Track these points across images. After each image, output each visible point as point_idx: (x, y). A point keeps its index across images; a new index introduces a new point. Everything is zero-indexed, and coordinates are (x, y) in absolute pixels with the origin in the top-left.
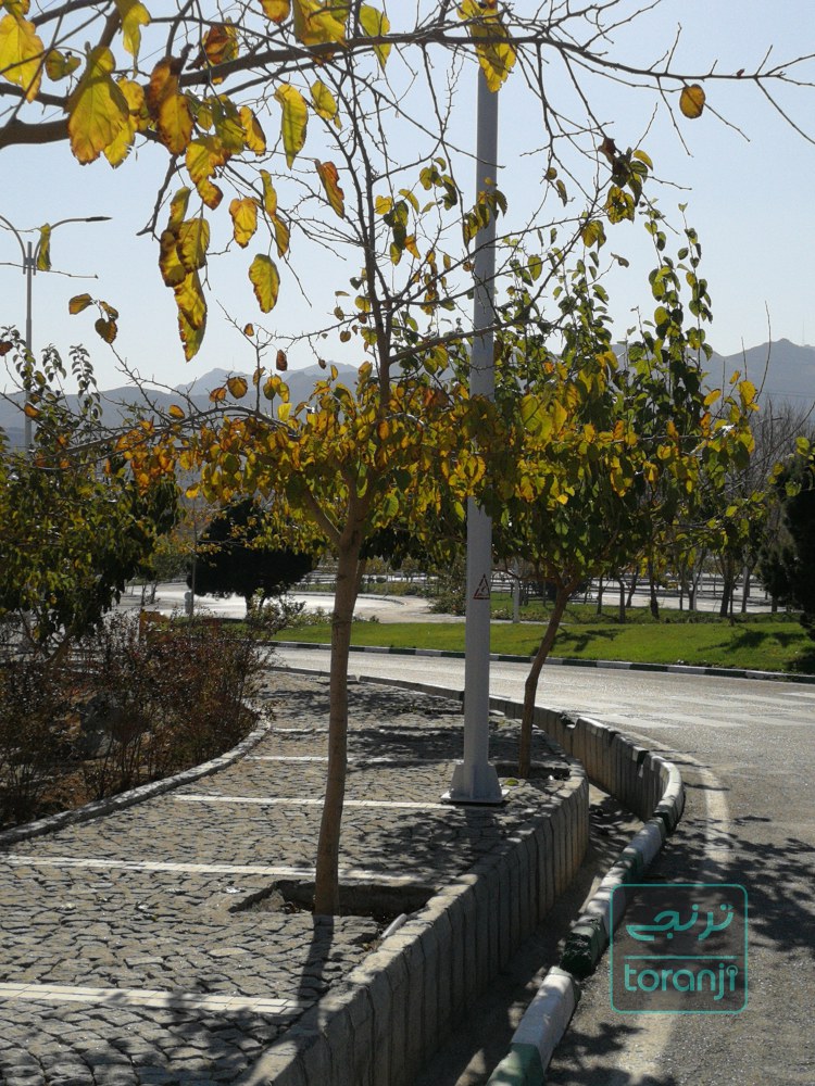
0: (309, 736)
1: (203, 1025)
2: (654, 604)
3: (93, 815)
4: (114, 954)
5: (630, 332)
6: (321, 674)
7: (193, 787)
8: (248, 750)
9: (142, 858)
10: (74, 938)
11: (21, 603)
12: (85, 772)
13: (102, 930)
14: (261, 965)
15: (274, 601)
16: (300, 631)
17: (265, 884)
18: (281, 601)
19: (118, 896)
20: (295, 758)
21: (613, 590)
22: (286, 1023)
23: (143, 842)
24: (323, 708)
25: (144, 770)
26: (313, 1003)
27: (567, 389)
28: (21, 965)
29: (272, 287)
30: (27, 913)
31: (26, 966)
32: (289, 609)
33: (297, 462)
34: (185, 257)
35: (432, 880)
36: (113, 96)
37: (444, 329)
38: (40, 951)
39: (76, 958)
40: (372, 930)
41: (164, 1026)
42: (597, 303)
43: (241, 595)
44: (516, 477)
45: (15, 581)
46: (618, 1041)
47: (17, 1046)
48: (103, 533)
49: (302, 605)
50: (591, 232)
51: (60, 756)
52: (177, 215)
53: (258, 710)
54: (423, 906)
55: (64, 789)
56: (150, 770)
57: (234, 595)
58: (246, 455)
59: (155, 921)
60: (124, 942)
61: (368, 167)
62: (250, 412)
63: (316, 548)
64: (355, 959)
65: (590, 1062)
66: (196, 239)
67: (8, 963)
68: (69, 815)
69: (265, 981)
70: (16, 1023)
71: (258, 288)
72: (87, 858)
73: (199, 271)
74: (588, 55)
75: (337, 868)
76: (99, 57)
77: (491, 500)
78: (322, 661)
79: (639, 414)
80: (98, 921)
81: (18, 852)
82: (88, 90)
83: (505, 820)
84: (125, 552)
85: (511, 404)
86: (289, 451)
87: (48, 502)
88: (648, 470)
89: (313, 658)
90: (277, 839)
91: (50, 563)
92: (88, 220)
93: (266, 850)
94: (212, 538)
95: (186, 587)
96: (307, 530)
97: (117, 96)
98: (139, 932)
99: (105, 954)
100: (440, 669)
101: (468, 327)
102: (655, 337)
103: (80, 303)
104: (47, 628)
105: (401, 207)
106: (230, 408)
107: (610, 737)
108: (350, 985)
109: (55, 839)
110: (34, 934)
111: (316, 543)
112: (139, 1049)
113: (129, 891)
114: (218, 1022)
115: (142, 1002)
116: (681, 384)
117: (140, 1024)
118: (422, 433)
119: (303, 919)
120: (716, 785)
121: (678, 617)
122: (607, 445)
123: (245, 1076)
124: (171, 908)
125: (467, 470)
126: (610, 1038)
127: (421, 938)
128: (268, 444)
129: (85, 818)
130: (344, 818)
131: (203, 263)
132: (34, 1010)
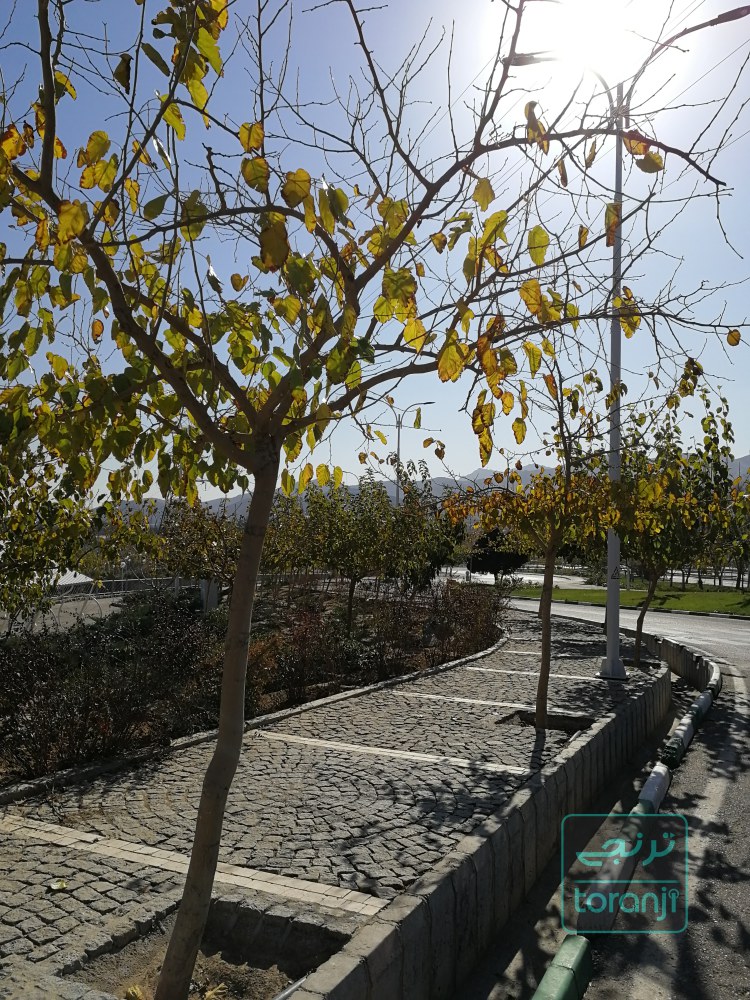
0: (528, 642)
1: (486, 777)
2: (700, 582)
3: (429, 673)
4: (442, 740)
5: (689, 449)
6: (533, 612)
7: (475, 663)
8: (500, 647)
9: (453, 696)
10: (424, 731)
11: (396, 575)
12: (425, 653)
13: (436, 728)
14: (511, 750)
15: (508, 577)
16: (524, 592)
17: (511, 712)
18: (511, 576)
19: (443, 713)
20: (522, 652)
21: (678, 575)
22: (525, 779)
23: (453, 688)
24: (535, 629)
25: (452, 654)
26: (537, 771)
27: (662, 477)
28: (401, 742)
29: (523, 433)
30: (402, 718)
31: (403, 743)
32: (515, 581)
33: (526, 513)
34: (484, 420)
35: (593, 715)
36: (457, 351)
37: (595, 448)
38: (408, 736)
39: (425, 741)
40: (565, 737)
41: (467, 776)
42: (675, 434)
43: (492, 574)
44: (635, 520)
45: (393, 565)
46: (694, 802)
47: (401, 780)
48: (433, 543)
50: (672, 401)
51: (416, 646)
52: (481, 402)
53: (504, 628)
54: (589, 727)
55: (416, 661)
56: (455, 654)
57: (489, 574)
58: (501, 509)
59: (460, 726)
60: (447, 735)
61: (560, 375)
62: (504, 489)
64: (557, 751)
65: (680, 812)
66: (489, 412)
67: (395, 739)
68: (419, 673)
69: (514, 758)
70: (399, 769)
71: (516, 433)
72: (428, 694)
73: (490, 427)
74: (680, 319)
75: (546, 706)
76: (451, 334)
77: (620, 531)
78: (535, 606)
79: (695, 489)
80: (434, 724)
81: (397, 689)
82: (447, 349)
83: (628, 687)
84: (441, 553)
85: (633, 485)
86: (523, 507)
87: (409, 529)
88: (703, 517)
90: (515, 690)
91: (409, 557)
93: (511, 695)
94: (479, 547)
96: (525, 541)
97: (459, 350)
98: (453, 730)
99: (438, 740)
100: (591, 612)
101: (607, 449)
102: (704, 451)
103: (428, 442)
104: (406, 587)
105: (575, 393)
106: (495, 488)
107: (680, 649)
108: (555, 764)
109: (413, 684)
110: (406, 728)
111: (530, 550)
112: (456, 786)
113: (448, 711)
114: (492, 776)
115: (456, 764)
116: (718, 474)
117: (456, 774)
118: (588, 499)
119: (530, 730)
120: (738, 674)
121: (713, 589)
122: (682, 504)
123: (506, 804)
124: (467, 720)
125: (611, 516)
126: (690, 801)
127: (589, 743)
128: (512, 504)
129: (426, 675)
130: (549, 683)
131: (492, 424)
132: (408, 764)
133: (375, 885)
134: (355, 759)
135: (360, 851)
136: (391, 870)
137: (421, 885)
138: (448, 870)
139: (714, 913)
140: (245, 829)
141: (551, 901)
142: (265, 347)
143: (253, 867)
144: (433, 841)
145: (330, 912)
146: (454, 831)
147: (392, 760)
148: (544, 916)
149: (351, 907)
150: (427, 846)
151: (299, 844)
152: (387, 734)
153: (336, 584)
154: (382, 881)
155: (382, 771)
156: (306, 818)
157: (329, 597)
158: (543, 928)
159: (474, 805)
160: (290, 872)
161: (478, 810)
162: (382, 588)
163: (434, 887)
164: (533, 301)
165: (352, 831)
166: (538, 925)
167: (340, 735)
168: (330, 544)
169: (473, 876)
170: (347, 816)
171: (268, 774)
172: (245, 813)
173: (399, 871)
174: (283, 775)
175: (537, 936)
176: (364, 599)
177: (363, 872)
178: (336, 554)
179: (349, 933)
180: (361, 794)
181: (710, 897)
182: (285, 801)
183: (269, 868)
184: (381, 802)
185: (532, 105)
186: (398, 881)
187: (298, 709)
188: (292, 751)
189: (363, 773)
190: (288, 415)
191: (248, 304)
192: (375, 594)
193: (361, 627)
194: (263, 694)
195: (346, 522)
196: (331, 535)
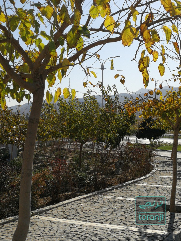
0: (166, 171)
1: (146, 236)
3: (119, 187)
4: (126, 219)
6: (168, 157)
7: (140, 182)
8: (152, 174)
9: (130, 197)
10: (117, 215)
11: (102, 140)
12: (117, 177)
13: (123, 213)
15: (156, 140)
16: (164, 147)
18: (157, 140)
19: (126, 206)
20: (163, 176)
22: (165, 236)
23: (130, 194)
24: (169, 165)
25: (129, 178)
26: (171, 232)
28: (106, 220)
29: (163, 71)
30: (106, 209)
32: (160, 142)
33: (164, 109)
34: (144, 65)
36: (131, 31)
38: (109, 217)
39: (117, 219)
41: (138, 236)
43: (148, 139)
45: (100, 136)
47: (106, 238)
48: (119, 125)
49: (162, 141)
51: (112, 174)
52: (142, 56)
53: (154, 165)
55: (112, 181)
56: (131, 178)
57: (147, 139)
58: (152, 108)
59: (134, 212)
60: (128, 216)
62: (154, 98)
63: (166, 128)
66: (147, 61)
67: (103, 219)
68: (114, 187)
69: (160, 227)
70: (105, 233)
71: (160, 71)
72: (118, 197)
73: (147, 68)
75: (175, 202)
76: (128, 23)
78: (169, 154)
80: (122, 211)
81: (103, 195)
82: (125, 30)
84: (124, 129)
86: (163, 107)
87: (108, 119)
89: (166, 153)
90: (160, 194)
91: (108, 132)
92: (115, 57)
94: (142, 126)
95: (136, 137)
97: (132, 30)
98: (131, 214)
99: (124, 219)
103: (117, 76)
104: (107, 146)
106: (149, 98)
108: (180, 229)
109: (111, 192)
110: (108, 213)
113: (128, 205)
114: (150, 235)
115: (132, 230)
117: (132, 235)
119: (168, 213)
128: (158, 105)
129: (117, 188)
130: (176, 191)
131: (148, 66)
132: (109, 230)
134: (84, 229)
142: (37, 31)
147: (102, 229)
152: (99, 216)
153: (73, 145)
155: (97, 234)
157: (70, 152)
162: (96, 147)
164: (167, 6)
167: (77, 217)
168: (70, 126)
171: (43, 236)
174: (50, 237)
176: (87, 152)
178: (73, 131)
187: (56, 205)
188: (54, 225)
189: (88, 235)
190: (48, 64)
191: (28, 10)
192: (92, 150)
193: (86, 166)
194: (39, 198)
195: (78, 116)
196: (71, 122)
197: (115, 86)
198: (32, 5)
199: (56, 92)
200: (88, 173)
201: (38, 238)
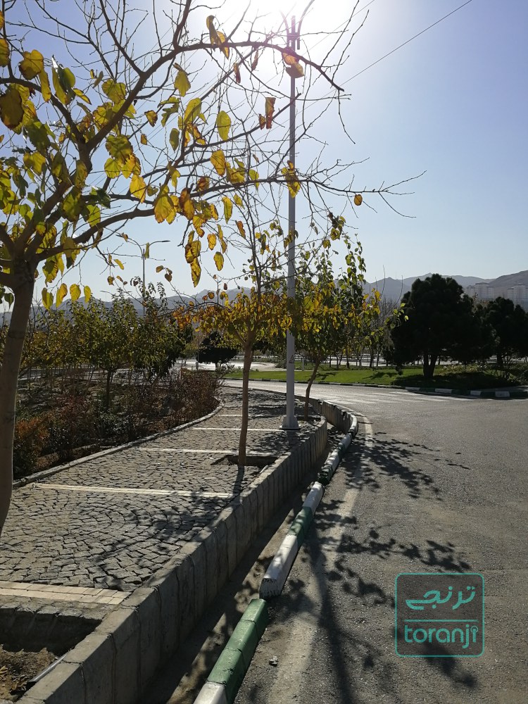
0: (236, 408)
1: (202, 502)
2: (348, 364)
3: (166, 434)
4: (173, 479)
5: (339, 276)
6: (240, 388)
7: (198, 425)
8: (216, 413)
9: (182, 448)
10: (160, 474)
11: (142, 366)
12: (164, 420)
13: (169, 472)
14: (221, 482)
15: (225, 365)
16: (232, 374)
17: (222, 456)
18: (227, 364)
19: (174, 460)
20: (232, 415)
21: (335, 360)
22: (229, 501)
23: (183, 443)
24: (240, 399)
25: (183, 420)
26: (238, 494)
27: (318, 294)
28: (143, 483)
29: (222, 263)
30: (145, 466)
31: (145, 483)
32: (229, 367)
33: (231, 320)
34: (193, 253)
35: (276, 454)
37: (279, 276)
38: (149, 478)
39: (161, 481)
40: (257, 470)
41: (190, 502)
42: (329, 266)
43: (214, 363)
44: (302, 324)
45: (140, 359)
46: (337, 505)
47: (142, 509)
48: (169, 343)
49: (234, 366)
50: (326, 243)
51: (155, 415)
52: (190, 240)
53: (220, 400)
54: (274, 463)
55: (157, 426)
56: (185, 419)
57: (211, 363)
58: (214, 317)
59: (186, 468)
60: (177, 475)
61: (253, 223)
62: (215, 303)
64: (252, 480)
65: (328, 512)
66: (197, 247)
67: (139, 481)
68: (159, 434)
69: (222, 487)
70: (142, 502)
71: (217, 263)
72: (164, 448)
73: (198, 258)
74: (324, 185)
75: (246, 451)
76: (164, 188)
77: (294, 331)
78: (240, 384)
79: (342, 302)
80: (168, 469)
81: (142, 447)
82: (160, 199)
83: (300, 434)
84: (176, 349)
85: (300, 300)
86: (228, 316)
87: (151, 334)
88: (345, 320)
89: (237, 383)
90: (226, 441)
91: (152, 353)
92: (163, 242)
93: (222, 445)
94: (204, 344)
95: (196, 360)
96: (235, 342)
97: (170, 201)
98: (182, 472)
99: (170, 479)
101: (286, 275)
102: (347, 277)
103: (160, 269)
104: (151, 374)
105: (263, 236)
106: (209, 302)
107: (334, 407)
108: (250, 488)
109: (154, 442)
110: (147, 473)
111: (238, 346)
112: (182, 510)
113: (178, 459)
114: (207, 501)
115: (182, 495)
116: (356, 292)
117: (182, 502)
118: (272, 309)
119: (235, 467)
120: (368, 422)
121: (356, 368)
122: (332, 313)
123: (215, 518)
124: (192, 464)
125: (286, 321)
126: (334, 505)
127: (273, 473)
128: (221, 314)
129: (164, 435)
130: (247, 434)
131: (199, 255)
132: (147, 497)
133: (120, 583)
134: (109, 498)
135: (111, 562)
136: (133, 571)
137: (154, 579)
138: (173, 567)
139: (344, 574)
140: (23, 555)
141: (246, 579)
142: (23, 193)
143: (29, 582)
144: (164, 548)
145: (86, 606)
146: (179, 540)
147: (136, 496)
148: (241, 588)
149: (102, 601)
150: (159, 552)
151: (64, 561)
152: (133, 478)
153: (99, 375)
154: (125, 580)
155: (129, 504)
156: (70, 542)
157: (93, 384)
158: (240, 597)
159: (194, 521)
160: (57, 581)
161: (196, 524)
162: (134, 376)
163: (163, 580)
164: (220, 166)
165: (105, 548)
166: (237, 595)
167: (99, 482)
168: (91, 345)
169: (191, 568)
170: (101, 538)
171: (42, 514)
172: (23, 544)
173: (138, 571)
174: (55, 514)
175: (236, 603)
176: (120, 385)
177: (112, 575)
178: (96, 352)
179: (100, 618)
180: (112, 522)
181: (343, 564)
182: (55, 532)
183: (41, 581)
184: (127, 526)
185: (211, 18)
186: (138, 579)
187: (67, 466)
188: (61, 496)
189: (115, 507)
190: (41, 246)
191: (7, 158)
192: (128, 381)
193: (117, 405)
194: (39, 457)
195: (103, 329)
196: (92, 338)
197: (162, 284)
198: (14, 151)
199: (59, 291)
200: (120, 416)
201: (34, 517)
